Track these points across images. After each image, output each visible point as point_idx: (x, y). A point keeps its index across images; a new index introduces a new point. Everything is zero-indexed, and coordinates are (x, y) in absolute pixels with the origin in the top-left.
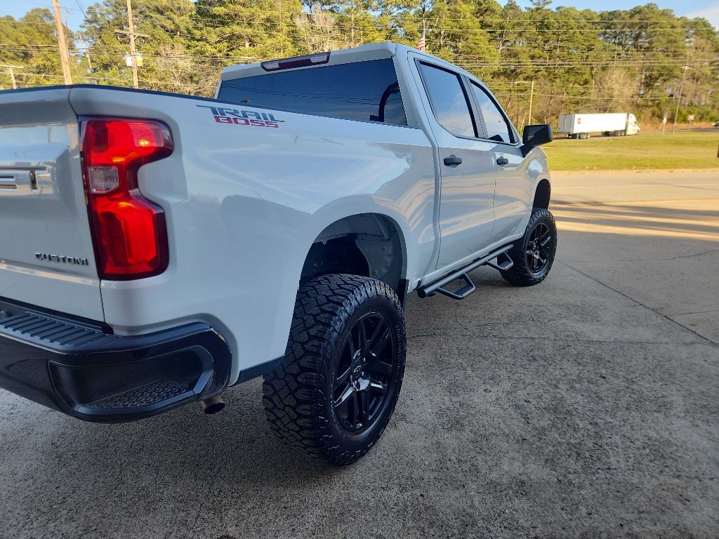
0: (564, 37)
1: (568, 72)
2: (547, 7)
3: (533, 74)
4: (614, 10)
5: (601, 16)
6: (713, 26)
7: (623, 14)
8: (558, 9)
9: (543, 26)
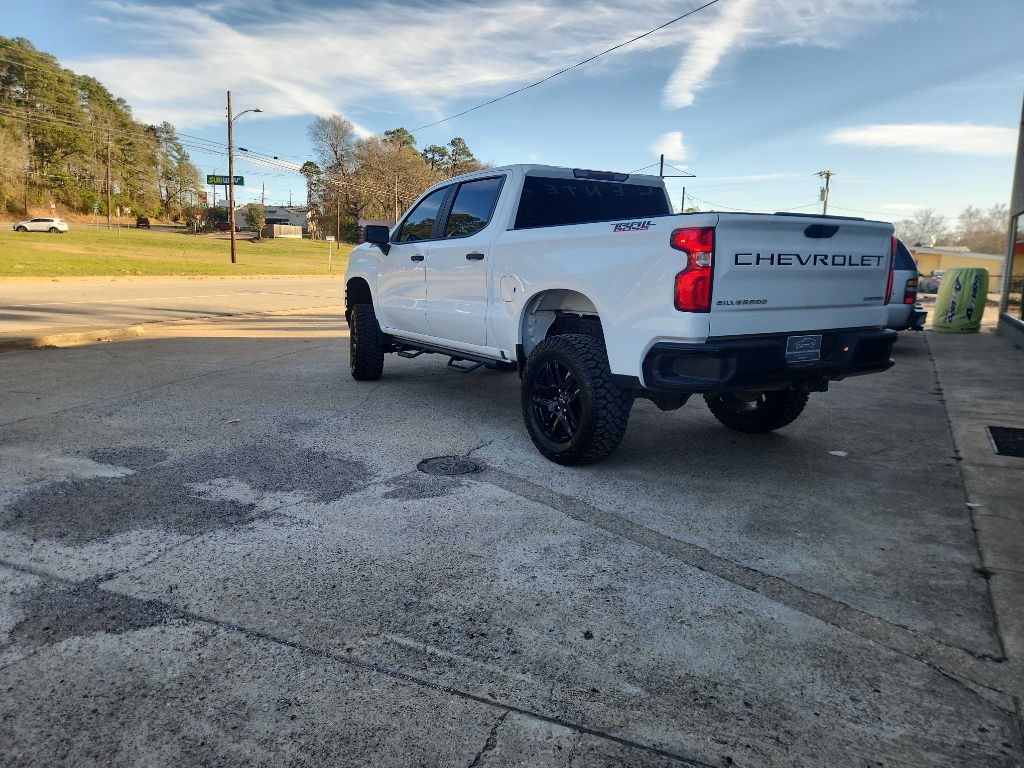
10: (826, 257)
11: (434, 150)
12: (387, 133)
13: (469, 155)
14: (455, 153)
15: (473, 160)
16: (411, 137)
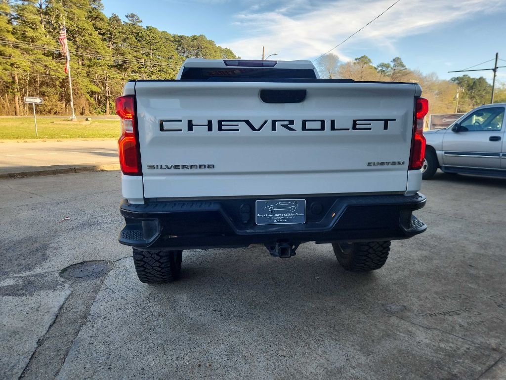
0: (154, 47)
1: (159, 71)
2: (139, 24)
3: (137, 69)
4: (181, 35)
5: (174, 37)
6: (235, 54)
7: (187, 38)
8: (147, 27)
9: (139, 36)
10: (292, 122)
11: (382, 65)
12: (356, 59)
13: (403, 66)
14: (395, 66)
15: (406, 69)
16: (369, 60)
